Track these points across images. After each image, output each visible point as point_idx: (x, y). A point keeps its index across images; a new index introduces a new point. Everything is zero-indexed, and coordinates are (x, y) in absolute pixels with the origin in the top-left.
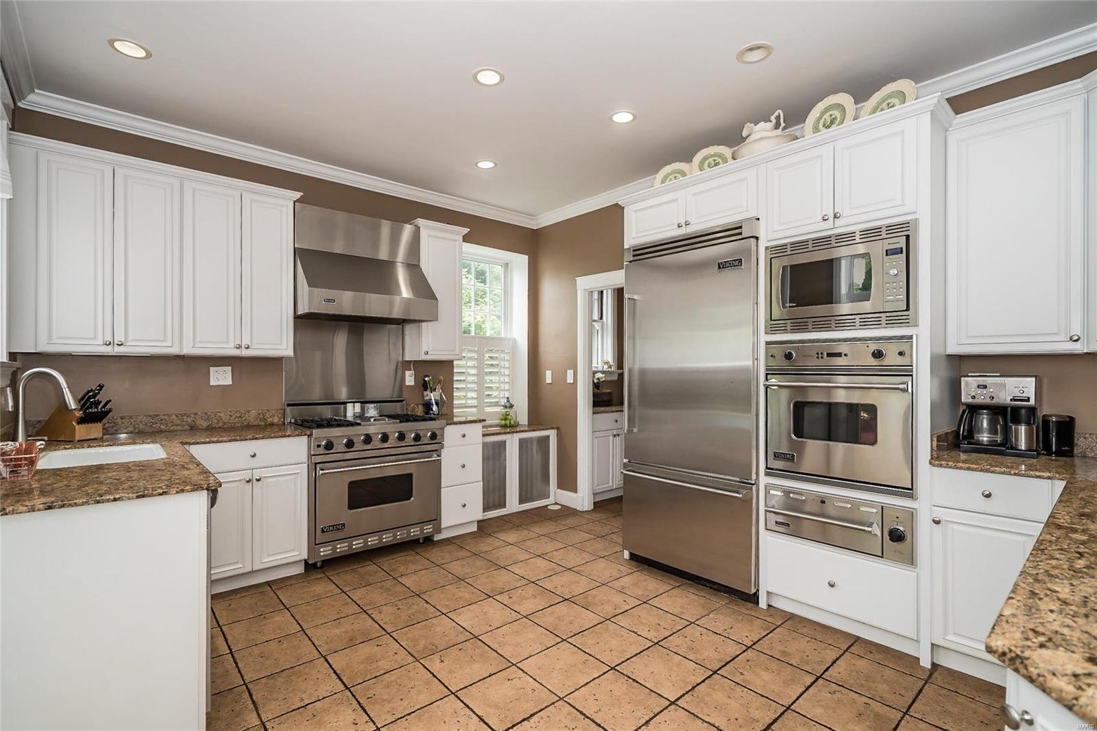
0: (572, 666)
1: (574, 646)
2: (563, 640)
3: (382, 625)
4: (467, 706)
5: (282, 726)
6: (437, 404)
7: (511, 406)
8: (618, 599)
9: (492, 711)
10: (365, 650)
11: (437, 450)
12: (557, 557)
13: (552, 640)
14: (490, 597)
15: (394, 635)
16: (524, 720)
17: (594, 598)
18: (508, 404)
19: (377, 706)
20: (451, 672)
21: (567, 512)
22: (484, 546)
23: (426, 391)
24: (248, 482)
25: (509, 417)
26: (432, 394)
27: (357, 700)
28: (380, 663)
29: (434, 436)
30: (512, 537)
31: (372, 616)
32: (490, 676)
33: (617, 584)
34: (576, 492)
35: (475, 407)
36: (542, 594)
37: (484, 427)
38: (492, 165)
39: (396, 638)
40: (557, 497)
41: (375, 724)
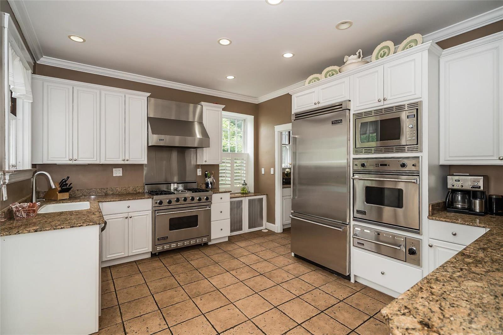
0: (258, 305)
1: (261, 296)
2: (256, 293)
3: (179, 282)
4: (208, 320)
5: (130, 324)
6: (211, 184)
7: (246, 184)
8: (285, 275)
9: (218, 323)
10: (169, 293)
11: (209, 205)
12: (261, 254)
13: (251, 292)
14: (228, 271)
15: (183, 287)
16: (231, 328)
17: (274, 274)
18: (244, 183)
19: (170, 318)
20: (204, 305)
21: (271, 233)
22: (230, 248)
23: (206, 178)
24: (126, 218)
25: (245, 189)
26: (209, 179)
27: (162, 314)
28: (175, 299)
29: (207, 199)
30: (243, 244)
31: (176, 278)
32: (220, 308)
33: (286, 268)
34: (275, 224)
35: (230, 184)
36: (251, 271)
37: (231, 194)
38: (234, 77)
39: (184, 288)
40: (266, 226)
41: (168, 325)
